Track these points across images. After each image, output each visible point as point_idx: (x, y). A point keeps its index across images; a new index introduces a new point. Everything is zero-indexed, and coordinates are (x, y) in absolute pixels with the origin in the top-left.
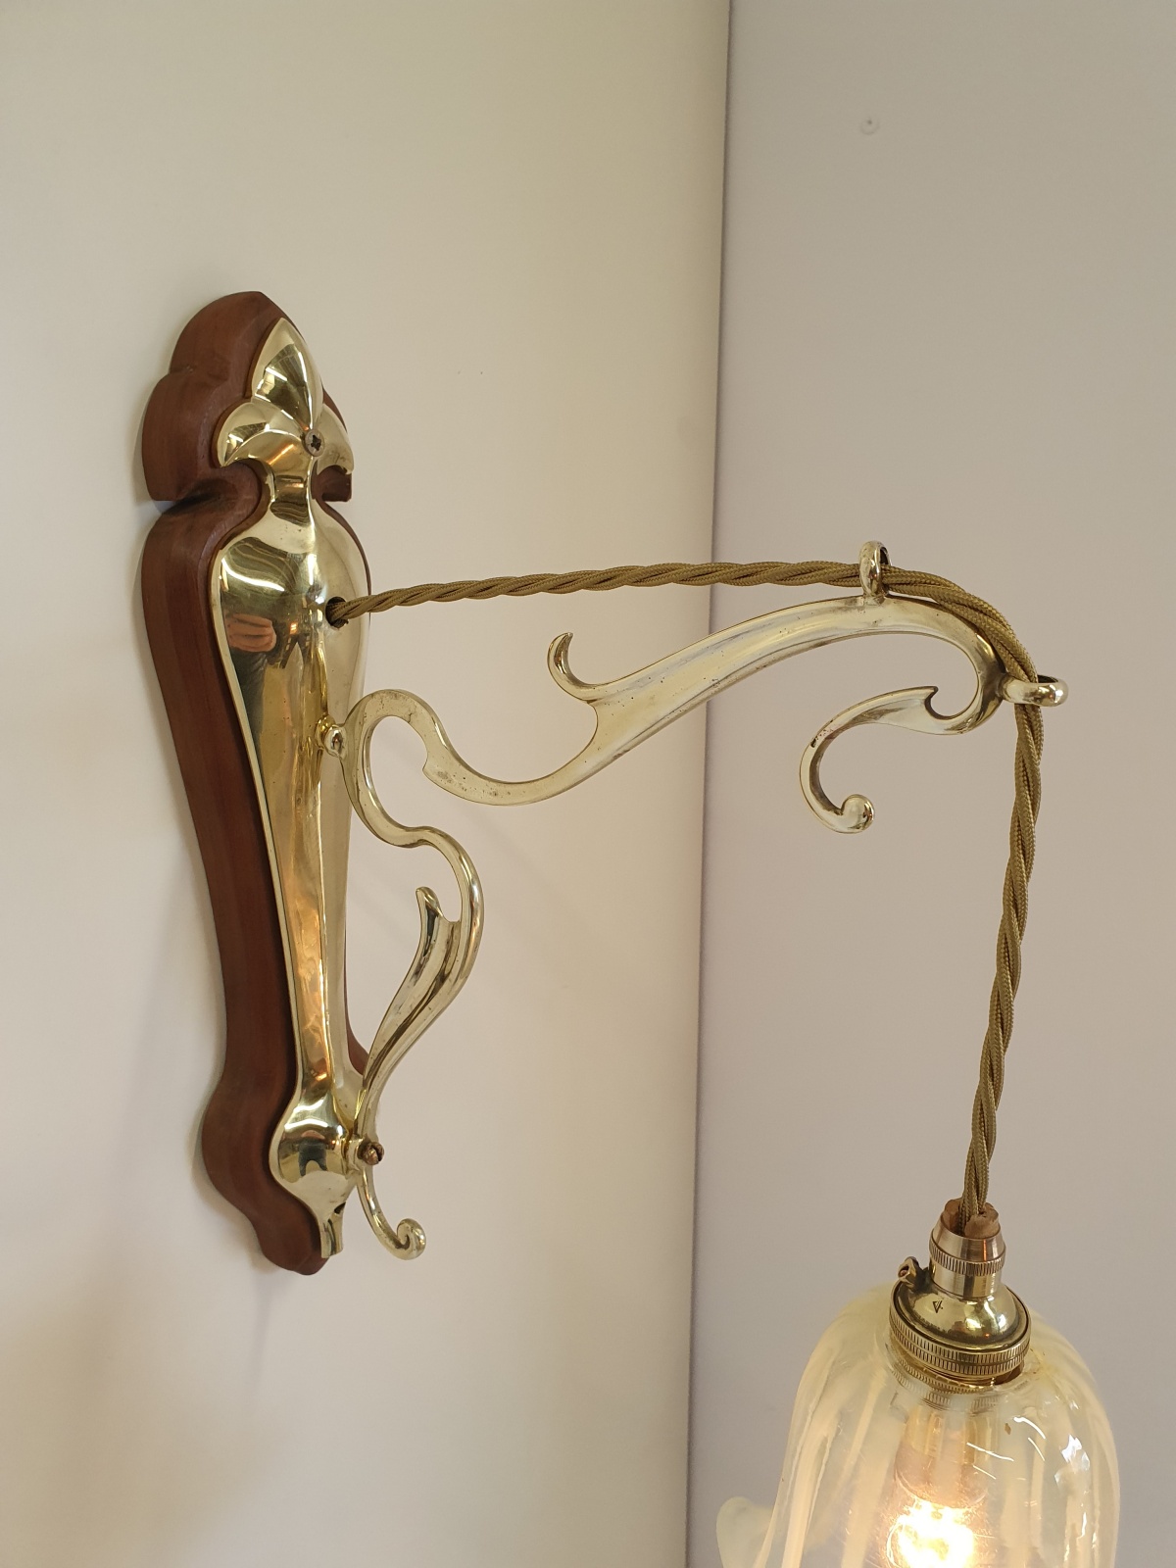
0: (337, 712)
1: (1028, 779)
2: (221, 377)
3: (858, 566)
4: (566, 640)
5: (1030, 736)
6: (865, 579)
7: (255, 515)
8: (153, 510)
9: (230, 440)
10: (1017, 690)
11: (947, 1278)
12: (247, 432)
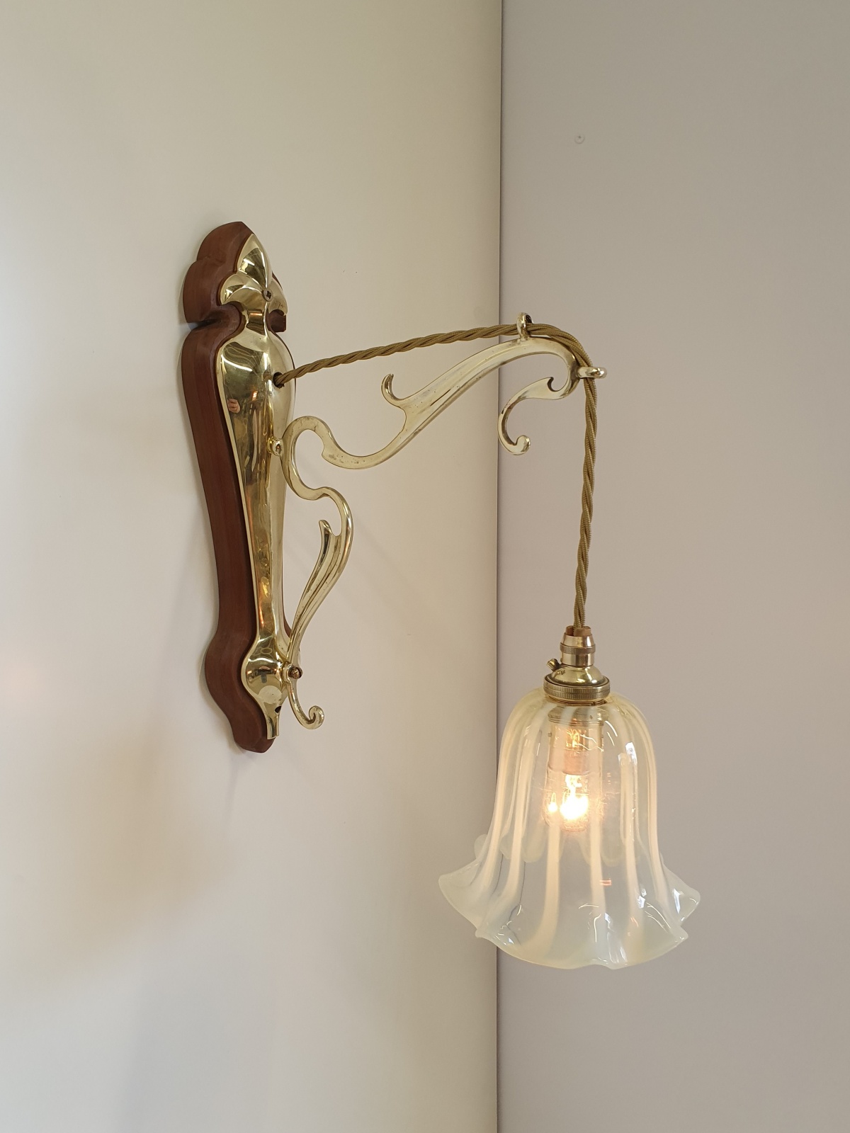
0: (278, 433)
1: (591, 415)
2: (222, 262)
3: (516, 325)
4: (390, 378)
5: (590, 393)
6: (519, 330)
7: (239, 330)
8: (187, 328)
9: (227, 293)
10: (583, 372)
11: (568, 659)
12: (234, 288)
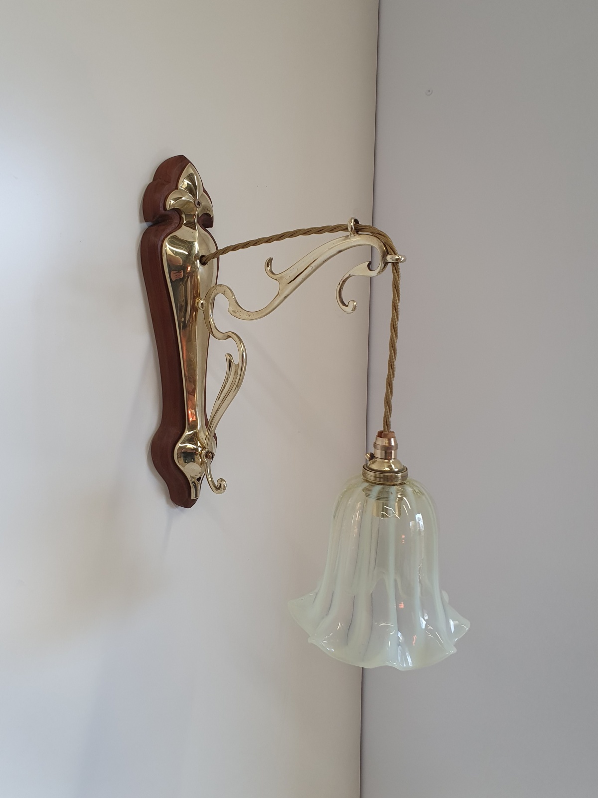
0: (202, 295)
1: (396, 287)
2: (169, 182)
3: (347, 225)
4: (270, 260)
5: (395, 272)
6: (349, 229)
7: (179, 227)
8: (145, 225)
9: (171, 202)
10: (389, 258)
11: (379, 453)
12: (175, 200)
